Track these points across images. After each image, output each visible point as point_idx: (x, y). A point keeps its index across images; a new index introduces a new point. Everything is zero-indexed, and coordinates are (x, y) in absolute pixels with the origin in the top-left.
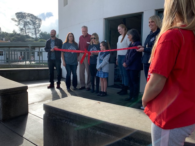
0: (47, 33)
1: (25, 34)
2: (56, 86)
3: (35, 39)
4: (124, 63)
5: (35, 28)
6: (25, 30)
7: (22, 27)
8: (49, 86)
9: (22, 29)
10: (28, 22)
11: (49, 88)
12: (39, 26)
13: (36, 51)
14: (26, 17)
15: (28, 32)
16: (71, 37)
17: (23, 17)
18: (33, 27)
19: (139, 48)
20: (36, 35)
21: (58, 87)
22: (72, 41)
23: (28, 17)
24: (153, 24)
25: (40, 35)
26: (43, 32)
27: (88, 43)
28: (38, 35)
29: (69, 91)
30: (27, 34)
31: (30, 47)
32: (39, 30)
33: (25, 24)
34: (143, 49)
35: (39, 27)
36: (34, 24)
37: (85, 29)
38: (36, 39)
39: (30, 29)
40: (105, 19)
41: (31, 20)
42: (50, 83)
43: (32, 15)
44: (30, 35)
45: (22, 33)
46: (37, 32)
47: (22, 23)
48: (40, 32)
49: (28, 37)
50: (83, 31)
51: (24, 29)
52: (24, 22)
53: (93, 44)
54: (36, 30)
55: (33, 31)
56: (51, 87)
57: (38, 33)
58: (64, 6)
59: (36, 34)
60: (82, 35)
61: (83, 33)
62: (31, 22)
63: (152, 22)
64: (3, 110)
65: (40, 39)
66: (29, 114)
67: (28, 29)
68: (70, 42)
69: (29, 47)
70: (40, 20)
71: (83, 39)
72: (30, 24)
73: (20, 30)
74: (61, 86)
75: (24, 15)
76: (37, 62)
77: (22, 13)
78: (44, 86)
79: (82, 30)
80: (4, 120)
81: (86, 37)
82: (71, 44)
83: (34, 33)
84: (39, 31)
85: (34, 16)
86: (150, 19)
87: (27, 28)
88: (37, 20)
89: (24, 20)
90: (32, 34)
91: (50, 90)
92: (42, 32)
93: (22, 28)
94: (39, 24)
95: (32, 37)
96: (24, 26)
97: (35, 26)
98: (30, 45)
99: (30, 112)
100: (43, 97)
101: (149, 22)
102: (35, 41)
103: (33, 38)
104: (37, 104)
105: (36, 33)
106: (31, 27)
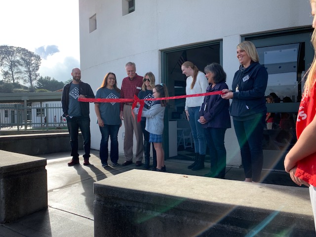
0: (50, 79)
1: (12, 82)
2: (82, 161)
3: (30, 89)
4: (201, 117)
5: (30, 71)
6: (12, 74)
7: (6, 69)
8: (70, 162)
9: (6, 74)
10: (18, 62)
11: (70, 165)
12: (37, 67)
13: (34, 108)
14: (13, 54)
15: (18, 78)
16: (112, 80)
17: (10, 54)
18: (26, 70)
19: (226, 93)
20: (31, 83)
21: (87, 163)
22: (112, 86)
23: (17, 54)
24: (242, 53)
25: (38, 83)
26: (44, 77)
27: (138, 88)
28: (35, 83)
29: (107, 168)
30: (15, 81)
31: (25, 102)
32: (36, 74)
33: (11, 64)
34: (232, 94)
35: (37, 70)
36: (28, 64)
37: (132, 66)
38: (32, 89)
39: (20, 72)
40: (161, 51)
41: (22, 58)
42: (72, 157)
43: (24, 50)
44: (21, 82)
45: (6, 80)
46: (33, 77)
47: (7, 63)
48: (38, 78)
49: (17, 85)
50: (129, 71)
51: (11, 72)
52: (11, 61)
53: (146, 89)
54: (30, 74)
55: (26, 75)
56: (75, 163)
57: (35, 79)
58: (90, 32)
59: (31, 81)
60: (127, 76)
61: (128, 74)
62: (22, 62)
63: (242, 51)
64: (6, 203)
65: (39, 88)
66: (49, 208)
67: (18, 72)
68: (109, 87)
69: (23, 101)
70: (38, 58)
71: (130, 82)
72: (22, 65)
73: (3, 75)
74: (91, 162)
75: (10, 49)
76: (36, 125)
77: (6, 46)
78: (61, 162)
79: (128, 69)
80: (8, 221)
81: (134, 79)
82: (111, 91)
83: (27, 79)
84: (37, 76)
85: (27, 52)
86: (238, 47)
87: (16, 71)
88: (33, 58)
89: (10, 57)
90: (25, 81)
91: (72, 168)
92: (42, 78)
93: (6, 71)
94: (37, 64)
95: (25, 85)
96: (11, 68)
97: (29, 68)
98: (25, 99)
99: (50, 205)
100: (66, 180)
101: (238, 53)
102: (30, 92)
103: (26, 88)
104: (58, 191)
105: (32, 79)
106: (23, 69)
